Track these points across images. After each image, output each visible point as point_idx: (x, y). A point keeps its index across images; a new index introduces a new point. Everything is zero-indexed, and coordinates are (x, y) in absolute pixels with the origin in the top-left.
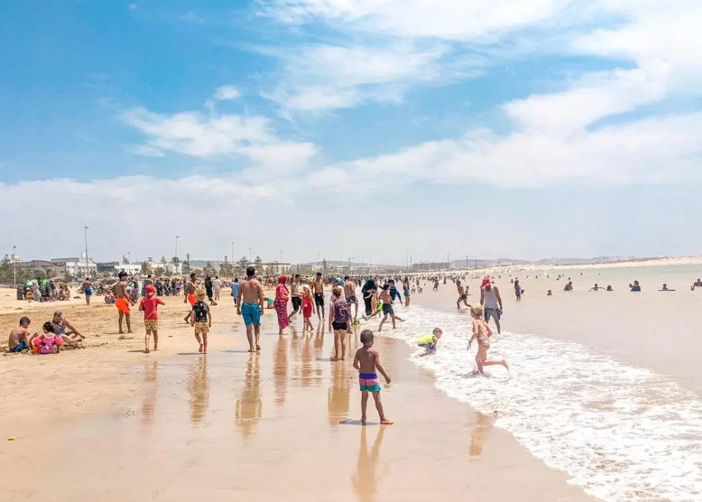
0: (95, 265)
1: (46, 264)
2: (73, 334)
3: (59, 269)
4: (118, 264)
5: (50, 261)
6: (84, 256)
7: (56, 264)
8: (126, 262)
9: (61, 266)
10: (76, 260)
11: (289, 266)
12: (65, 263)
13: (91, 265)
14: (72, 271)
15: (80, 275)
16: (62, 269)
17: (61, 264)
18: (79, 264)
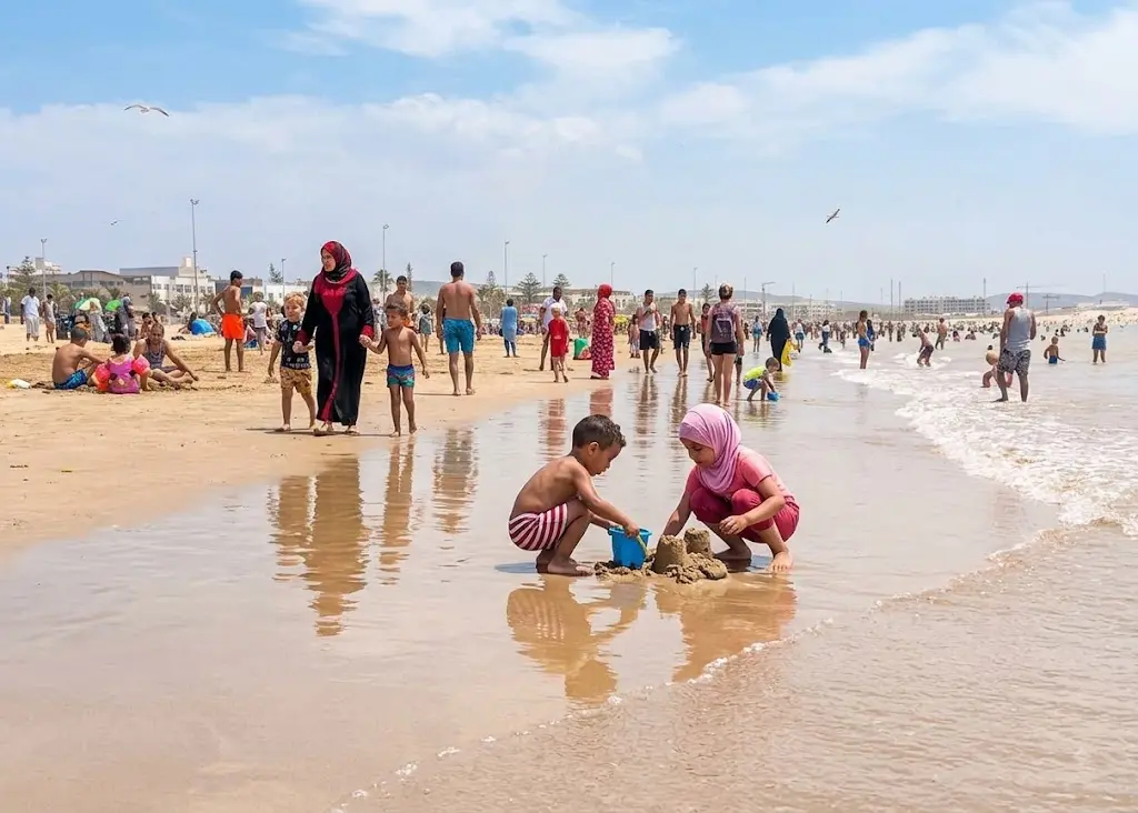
0: (213, 285)
1: (108, 279)
2: (177, 371)
3: (137, 291)
4: (259, 283)
5: (117, 272)
6: (189, 263)
7: (130, 280)
8: (277, 280)
9: (142, 282)
10: (172, 272)
11: (628, 298)
12: (150, 278)
13: (204, 283)
14: (162, 295)
15: (182, 303)
16: (144, 289)
17: (140, 279)
18: (179, 281)
